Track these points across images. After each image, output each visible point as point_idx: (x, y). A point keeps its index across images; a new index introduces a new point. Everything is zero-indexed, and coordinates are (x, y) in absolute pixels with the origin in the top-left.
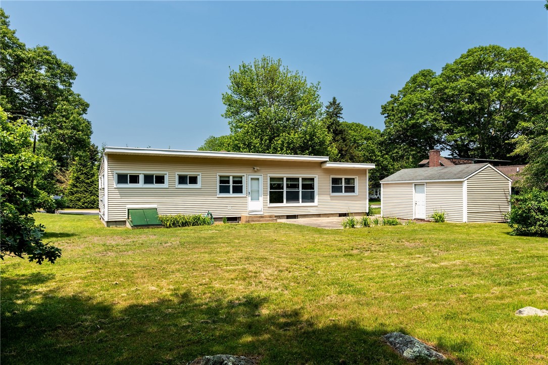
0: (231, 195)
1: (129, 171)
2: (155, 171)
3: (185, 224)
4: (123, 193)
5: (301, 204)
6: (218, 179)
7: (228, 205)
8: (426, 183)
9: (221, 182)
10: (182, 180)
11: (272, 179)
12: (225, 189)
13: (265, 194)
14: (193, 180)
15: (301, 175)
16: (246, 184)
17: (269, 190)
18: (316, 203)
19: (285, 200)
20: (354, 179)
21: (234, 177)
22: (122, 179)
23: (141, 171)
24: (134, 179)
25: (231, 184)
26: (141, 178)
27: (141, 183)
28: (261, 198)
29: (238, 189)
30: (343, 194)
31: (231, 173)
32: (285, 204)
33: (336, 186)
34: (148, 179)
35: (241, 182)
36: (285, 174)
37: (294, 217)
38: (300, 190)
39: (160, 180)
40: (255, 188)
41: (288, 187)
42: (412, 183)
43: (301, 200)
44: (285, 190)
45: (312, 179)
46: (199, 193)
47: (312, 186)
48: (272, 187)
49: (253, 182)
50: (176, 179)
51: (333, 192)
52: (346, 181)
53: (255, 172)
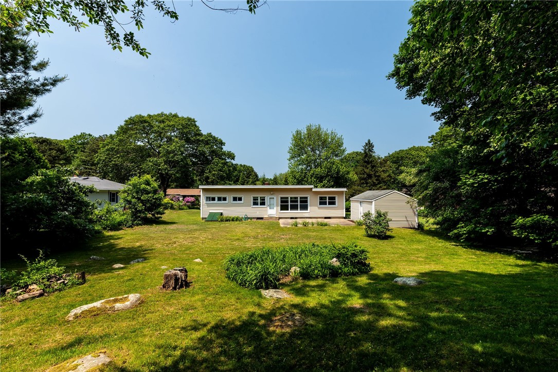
0: (259, 206)
1: (212, 196)
2: (222, 196)
3: (233, 220)
4: (208, 205)
5: (299, 211)
6: (252, 199)
7: (258, 211)
8: (363, 201)
9: (254, 200)
10: (235, 199)
11: (281, 198)
12: (255, 204)
13: (277, 206)
14: (240, 199)
15: (299, 196)
16: (267, 201)
17: (280, 204)
18: (308, 211)
19: (289, 209)
20: (334, 197)
21: (260, 197)
22: (208, 199)
23: (216, 196)
24: (213, 199)
25: (259, 201)
26: (216, 199)
27: (216, 201)
28: (275, 208)
29: (263, 203)
30: (328, 206)
31: (259, 195)
32: (289, 211)
33: (322, 202)
34: (219, 199)
35: (264, 200)
36: (289, 196)
38: (299, 204)
39: (225, 199)
40: (272, 203)
41: (291, 202)
42: (359, 201)
43: (299, 209)
44: (289, 204)
45: (307, 198)
46: (243, 205)
47: (306, 202)
48: (282, 202)
49: (271, 199)
50: (232, 199)
51: (320, 204)
52: (330, 198)
53: (272, 194)
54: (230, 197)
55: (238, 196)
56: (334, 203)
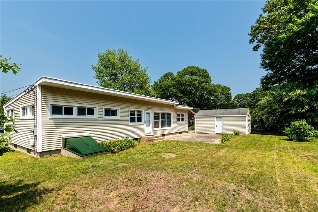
0: (136, 123)
1: (63, 103)
2: (87, 105)
4: (58, 124)
5: (166, 128)
6: (129, 113)
7: (135, 130)
8: (223, 117)
10: (107, 112)
11: (155, 113)
12: (132, 120)
13: (152, 123)
14: (114, 113)
15: (166, 111)
16: (144, 117)
17: (154, 120)
18: (172, 127)
19: (160, 126)
20: (183, 114)
21: (137, 112)
23: (75, 104)
24: (69, 111)
25: (136, 116)
26: (75, 110)
28: (151, 125)
29: (139, 120)
30: (181, 122)
31: (136, 109)
32: (160, 128)
33: (178, 118)
35: (141, 115)
36: (160, 111)
37: (165, 135)
38: (166, 120)
39: (91, 112)
40: (148, 119)
41: (161, 118)
42: (215, 117)
43: (166, 126)
44: (160, 120)
45: (170, 114)
47: (170, 118)
48: (155, 118)
49: (147, 115)
50: (103, 112)
51: (177, 121)
53: (148, 109)
54: (99, 108)
55: (112, 107)
56: (183, 120)
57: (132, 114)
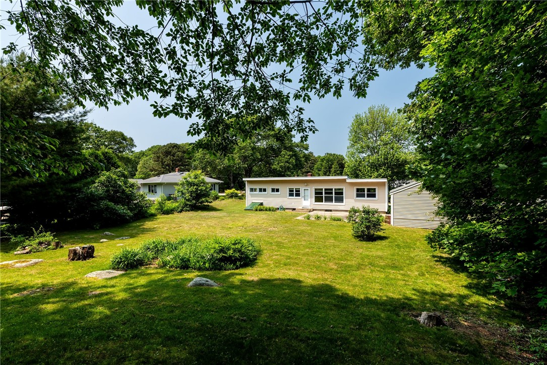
0: (294, 197)
1: (254, 187)
2: (263, 187)
3: (270, 210)
4: (252, 196)
5: (334, 203)
6: (288, 190)
7: (293, 202)
9: (290, 191)
10: (273, 190)
11: (316, 190)
12: (291, 195)
13: (311, 197)
14: (278, 190)
15: (334, 187)
16: (302, 193)
17: (314, 195)
18: (344, 203)
19: (324, 201)
20: (375, 189)
21: (296, 189)
22: (252, 190)
23: (258, 187)
24: (256, 190)
25: (294, 192)
26: (258, 190)
27: (258, 192)
28: (309, 200)
29: (298, 195)
30: (366, 198)
31: (294, 187)
32: (324, 203)
33: (360, 193)
34: (260, 190)
35: (299, 191)
36: (323, 187)
37: (331, 211)
38: (334, 195)
39: (265, 190)
40: (306, 194)
41: (326, 193)
43: (334, 201)
44: (324, 195)
45: (342, 189)
46: (279, 196)
47: (342, 193)
48: (316, 193)
49: (306, 191)
50: (271, 190)
51: (357, 197)
52: (369, 190)
53: (306, 186)
54: (269, 188)
55: (276, 187)
56: (374, 196)
57: (291, 190)
